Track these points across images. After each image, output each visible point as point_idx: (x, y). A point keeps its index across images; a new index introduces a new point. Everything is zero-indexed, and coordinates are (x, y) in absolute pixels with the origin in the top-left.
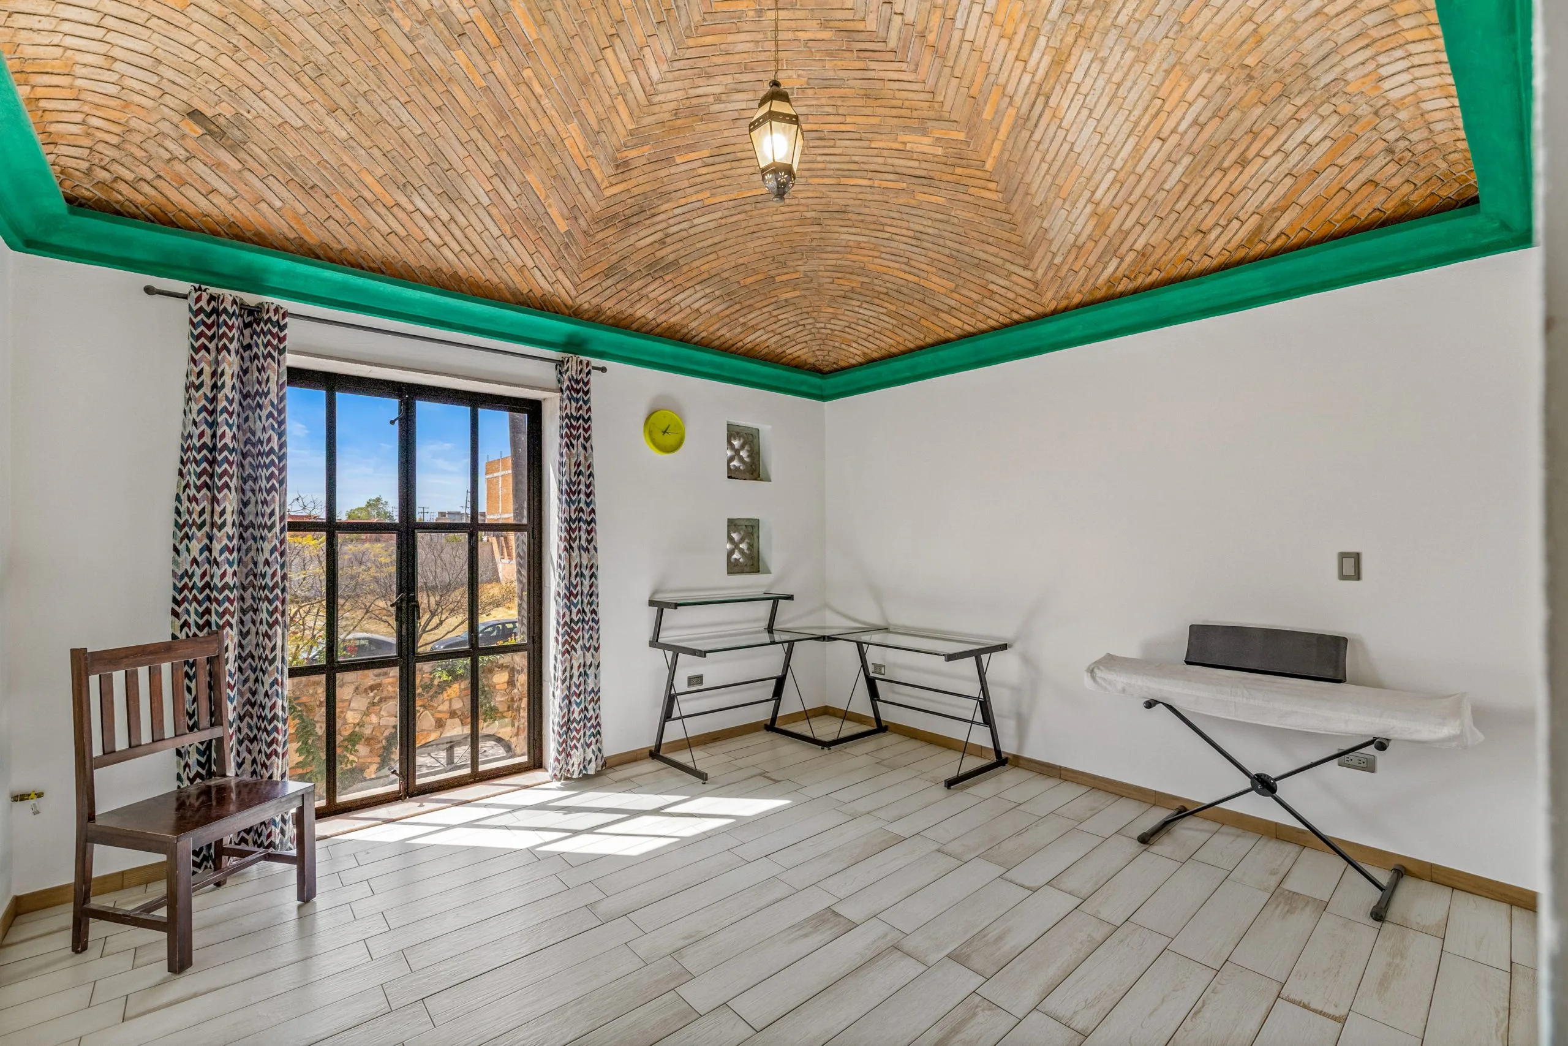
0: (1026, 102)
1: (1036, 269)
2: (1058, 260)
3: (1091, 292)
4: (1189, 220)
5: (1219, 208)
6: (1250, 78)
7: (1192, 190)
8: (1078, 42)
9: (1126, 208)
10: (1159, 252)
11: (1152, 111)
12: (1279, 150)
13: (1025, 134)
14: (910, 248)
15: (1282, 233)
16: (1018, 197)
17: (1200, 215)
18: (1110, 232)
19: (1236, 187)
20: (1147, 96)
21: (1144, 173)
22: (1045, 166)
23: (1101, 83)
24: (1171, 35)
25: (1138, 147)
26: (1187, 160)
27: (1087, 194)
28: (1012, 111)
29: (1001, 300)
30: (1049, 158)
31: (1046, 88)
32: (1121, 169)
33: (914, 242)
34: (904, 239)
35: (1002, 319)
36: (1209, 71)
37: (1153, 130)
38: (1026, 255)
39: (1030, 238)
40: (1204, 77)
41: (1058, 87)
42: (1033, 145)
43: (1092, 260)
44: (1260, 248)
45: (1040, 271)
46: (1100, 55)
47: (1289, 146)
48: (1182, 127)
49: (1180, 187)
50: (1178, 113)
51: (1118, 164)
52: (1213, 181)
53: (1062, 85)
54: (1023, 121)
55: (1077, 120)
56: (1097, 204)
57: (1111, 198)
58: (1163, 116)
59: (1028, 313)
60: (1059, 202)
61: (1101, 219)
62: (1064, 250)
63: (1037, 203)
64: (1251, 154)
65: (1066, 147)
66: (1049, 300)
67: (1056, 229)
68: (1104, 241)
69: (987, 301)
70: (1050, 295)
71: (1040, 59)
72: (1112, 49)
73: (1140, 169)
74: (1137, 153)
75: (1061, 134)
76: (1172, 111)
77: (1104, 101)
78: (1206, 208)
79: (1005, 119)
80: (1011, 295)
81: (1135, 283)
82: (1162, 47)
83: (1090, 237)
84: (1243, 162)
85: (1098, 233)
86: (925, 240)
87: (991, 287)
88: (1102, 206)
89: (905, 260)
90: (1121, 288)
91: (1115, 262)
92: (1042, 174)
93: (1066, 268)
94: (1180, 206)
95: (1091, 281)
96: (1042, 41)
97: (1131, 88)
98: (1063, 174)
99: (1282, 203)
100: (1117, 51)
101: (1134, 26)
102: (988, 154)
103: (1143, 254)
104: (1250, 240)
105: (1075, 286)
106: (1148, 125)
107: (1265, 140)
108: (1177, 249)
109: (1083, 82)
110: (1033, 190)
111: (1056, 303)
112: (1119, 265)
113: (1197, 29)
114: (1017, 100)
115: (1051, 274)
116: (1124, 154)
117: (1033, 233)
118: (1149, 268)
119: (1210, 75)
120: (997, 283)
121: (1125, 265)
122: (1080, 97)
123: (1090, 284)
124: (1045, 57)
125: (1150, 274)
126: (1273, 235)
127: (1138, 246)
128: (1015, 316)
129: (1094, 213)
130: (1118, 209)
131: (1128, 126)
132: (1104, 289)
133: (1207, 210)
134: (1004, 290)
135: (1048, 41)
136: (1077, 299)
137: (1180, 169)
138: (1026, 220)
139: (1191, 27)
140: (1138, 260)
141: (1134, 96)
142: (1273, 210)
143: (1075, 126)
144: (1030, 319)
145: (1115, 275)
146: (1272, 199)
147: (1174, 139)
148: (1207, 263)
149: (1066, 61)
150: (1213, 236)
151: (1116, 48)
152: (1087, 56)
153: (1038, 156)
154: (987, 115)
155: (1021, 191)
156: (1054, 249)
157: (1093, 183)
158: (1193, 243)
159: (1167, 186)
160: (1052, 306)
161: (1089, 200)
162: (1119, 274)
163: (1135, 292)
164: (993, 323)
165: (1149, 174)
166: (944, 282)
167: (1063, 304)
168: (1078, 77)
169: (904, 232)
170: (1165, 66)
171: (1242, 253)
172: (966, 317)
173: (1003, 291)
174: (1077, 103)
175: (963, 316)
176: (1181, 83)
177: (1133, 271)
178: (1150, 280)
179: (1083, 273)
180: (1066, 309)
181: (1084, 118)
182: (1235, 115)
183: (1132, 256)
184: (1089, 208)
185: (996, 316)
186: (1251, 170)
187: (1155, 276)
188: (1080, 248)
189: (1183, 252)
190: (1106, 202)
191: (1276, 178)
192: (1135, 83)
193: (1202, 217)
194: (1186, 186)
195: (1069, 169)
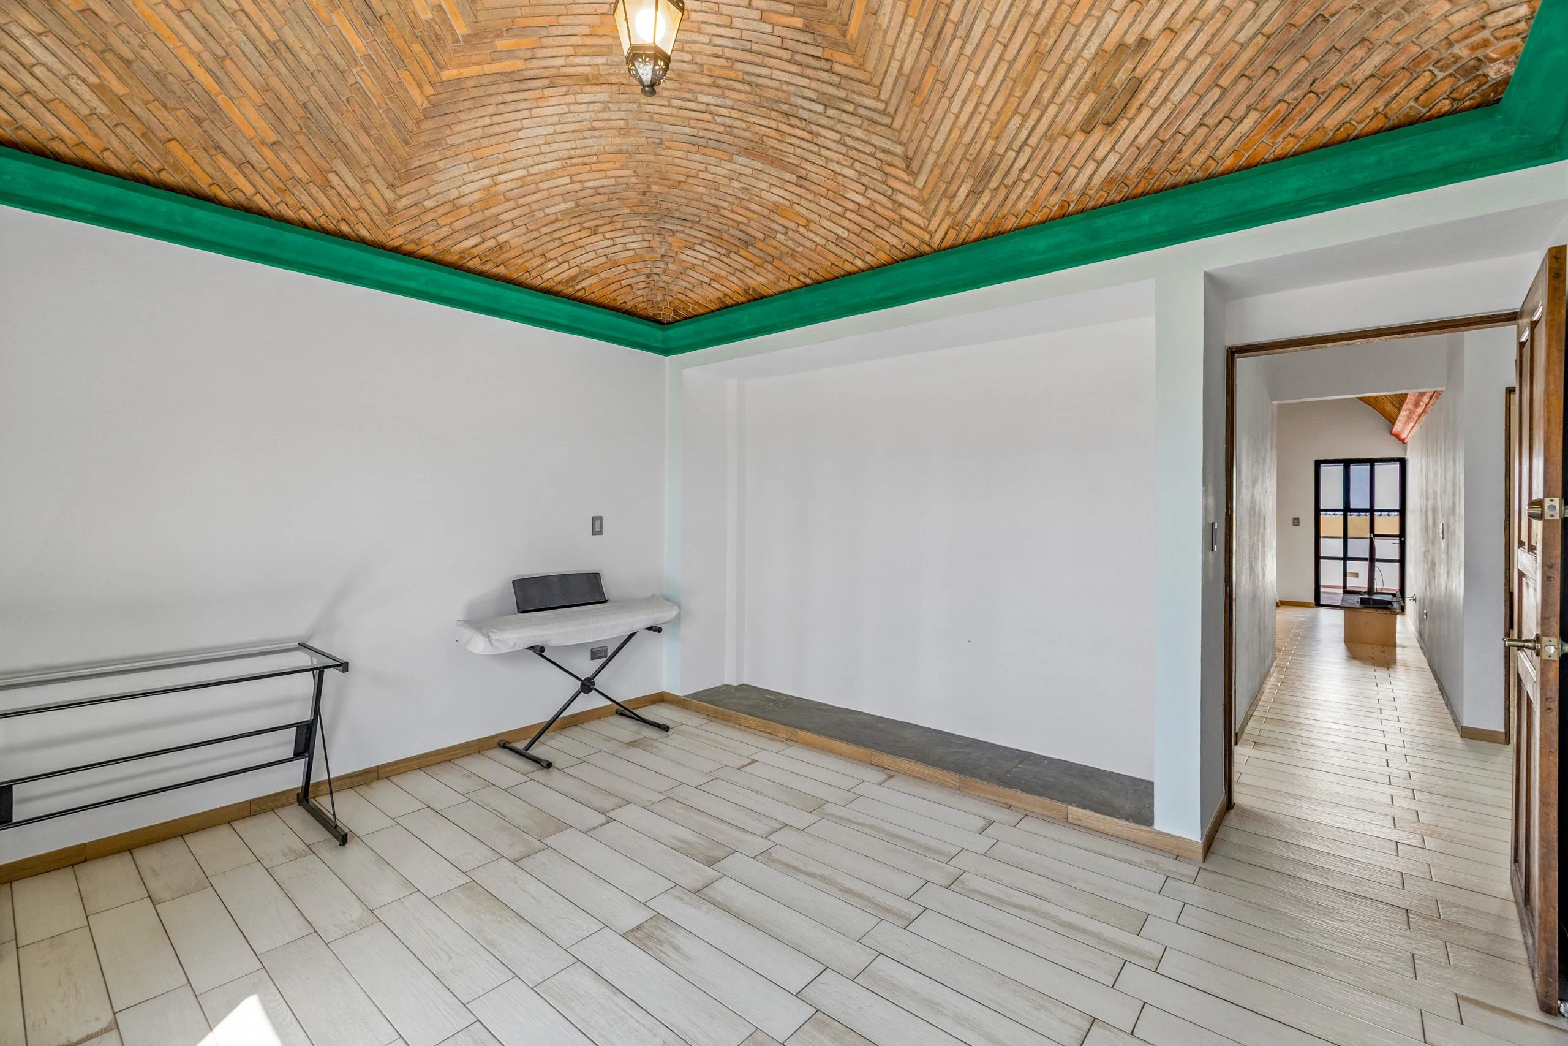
0: (537, 71)
1: (401, 197)
2: (429, 204)
3: (443, 252)
4: (543, 244)
5: (564, 249)
6: (644, 194)
7: (558, 225)
8: (613, 86)
9: (511, 204)
10: (512, 254)
11: (586, 160)
12: (612, 239)
13: (506, 87)
14: (248, 48)
15: (583, 288)
16: (438, 122)
17: (551, 245)
18: (488, 213)
19: (580, 243)
20: (595, 150)
21: (542, 190)
22: (487, 121)
23: (587, 116)
24: (650, 140)
25: (555, 171)
26: (571, 204)
27: (495, 170)
28: (520, 64)
29: (336, 200)
30: (496, 119)
31: (559, 81)
32: (532, 175)
33: (264, 48)
34: (253, 31)
35: (323, 221)
36: (635, 172)
37: (574, 170)
38: (403, 175)
39: (417, 164)
40: (629, 172)
41: (565, 89)
42: (500, 99)
43: (459, 225)
44: (570, 291)
45: (404, 202)
46: (610, 105)
47: (618, 241)
48: (587, 184)
49: (553, 218)
50: (596, 175)
51: (533, 170)
52: (572, 229)
53: (568, 91)
54: (517, 79)
55: (545, 118)
56: (496, 184)
57: (508, 188)
58: (587, 168)
59: (364, 232)
60: (468, 157)
61: (489, 198)
62: (441, 199)
63: (450, 141)
64: (601, 230)
65: (517, 125)
66: (397, 235)
67: (448, 175)
68: (478, 217)
69: (314, 189)
70: (401, 230)
71: (584, 64)
72: (619, 110)
73: (542, 186)
74: (550, 175)
75: (526, 114)
76: (594, 171)
77: (573, 127)
78: (557, 243)
79: (508, 62)
80: (354, 203)
81: (483, 266)
82: (638, 139)
83: (470, 205)
84: (594, 231)
85: (479, 206)
86: (284, 61)
87: (332, 177)
88: (497, 188)
89: (220, 52)
90: (471, 264)
91: (476, 240)
92: (478, 124)
93: (431, 215)
94: (544, 230)
95: (448, 243)
96: (600, 60)
97: (595, 137)
98: (493, 140)
99: (594, 270)
100: (622, 114)
101: (646, 116)
102: (461, 66)
103: (501, 247)
104: (567, 282)
105: (432, 238)
106: (575, 165)
107: (613, 228)
108: (525, 259)
109: (580, 104)
110: (457, 128)
111: (402, 242)
112: (480, 244)
113: (663, 153)
114: (535, 63)
115: (414, 211)
116: (543, 167)
117: (423, 163)
118: (499, 261)
119: (632, 174)
120: (344, 178)
121: (483, 247)
122: (566, 109)
123: (447, 244)
124: (588, 68)
125: (498, 266)
126: (579, 287)
127: (502, 238)
128: (345, 228)
129: (487, 189)
130: (508, 200)
131: (566, 154)
132: (456, 257)
133: (557, 245)
134: (347, 191)
135: (603, 64)
136: (428, 251)
137: (563, 206)
138: (427, 145)
139: (664, 149)
140: (495, 249)
141: (590, 142)
142: (587, 271)
143: (539, 119)
144: (363, 241)
145: (471, 251)
146: (590, 264)
147: (577, 186)
148: (538, 282)
149: (592, 84)
150: (550, 265)
151: (622, 113)
152: (604, 97)
153: (491, 109)
154: (502, 44)
155: (448, 119)
156: (432, 191)
157: (507, 166)
158: (537, 261)
159: (547, 211)
160: (397, 243)
161: (492, 176)
162: (475, 251)
163: (481, 274)
164: (307, 218)
165: (545, 194)
166: (262, 125)
167: (410, 247)
168: (581, 98)
169: (266, 27)
170: (624, 148)
171: (559, 288)
172: (268, 188)
173: (345, 192)
174: (559, 110)
175: (261, 183)
176: (617, 163)
177: (486, 256)
178: (496, 271)
179: (445, 231)
180: (410, 254)
181: (549, 122)
182: (616, 203)
183: (491, 243)
184: (487, 182)
185: (317, 213)
186: (594, 238)
187: (501, 270)
188: (457, 207)
189: (528, 264)
190: (501, 188)
191: (600, 253)
192: (600, 137)
193: (552, 247)
194: (557, 220)
195: (501, 141)
